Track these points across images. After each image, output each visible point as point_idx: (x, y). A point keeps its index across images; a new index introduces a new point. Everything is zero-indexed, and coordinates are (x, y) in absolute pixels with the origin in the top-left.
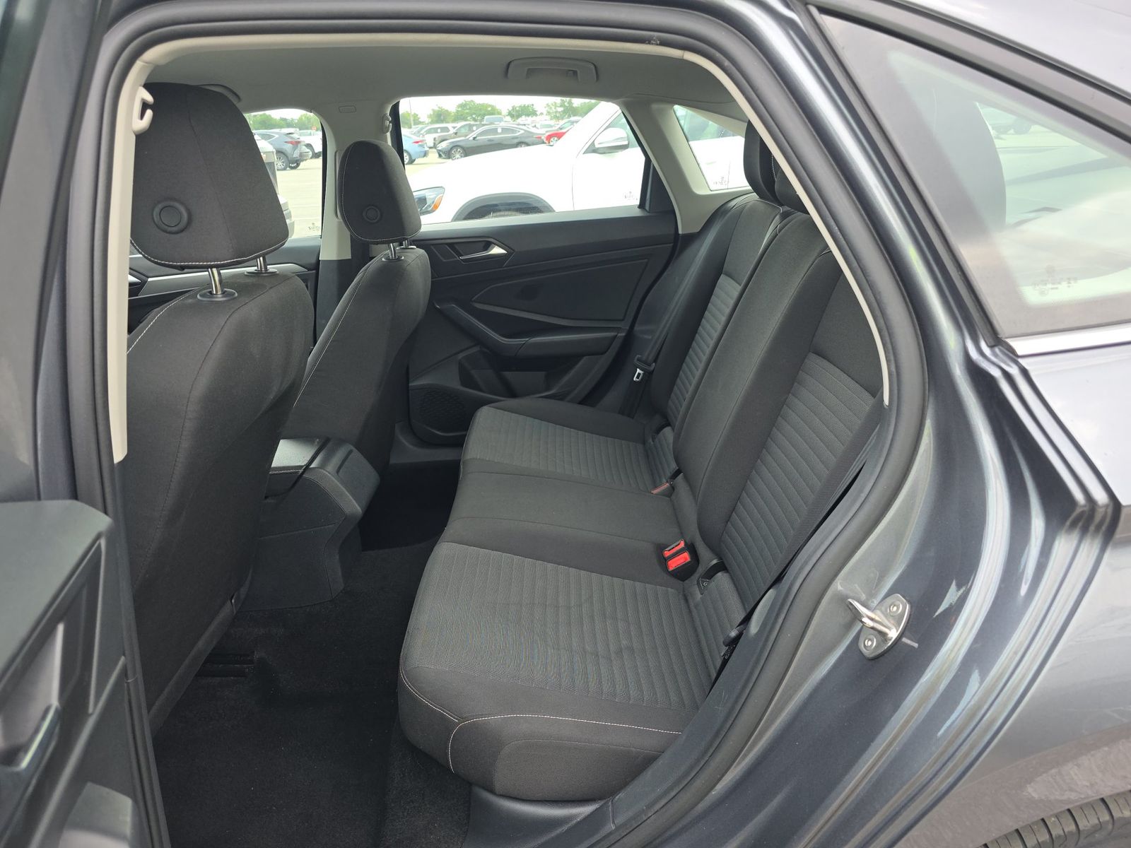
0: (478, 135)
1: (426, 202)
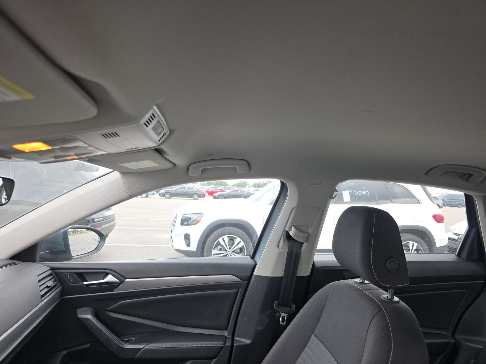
0: (178, 189)
1: (191, 220)
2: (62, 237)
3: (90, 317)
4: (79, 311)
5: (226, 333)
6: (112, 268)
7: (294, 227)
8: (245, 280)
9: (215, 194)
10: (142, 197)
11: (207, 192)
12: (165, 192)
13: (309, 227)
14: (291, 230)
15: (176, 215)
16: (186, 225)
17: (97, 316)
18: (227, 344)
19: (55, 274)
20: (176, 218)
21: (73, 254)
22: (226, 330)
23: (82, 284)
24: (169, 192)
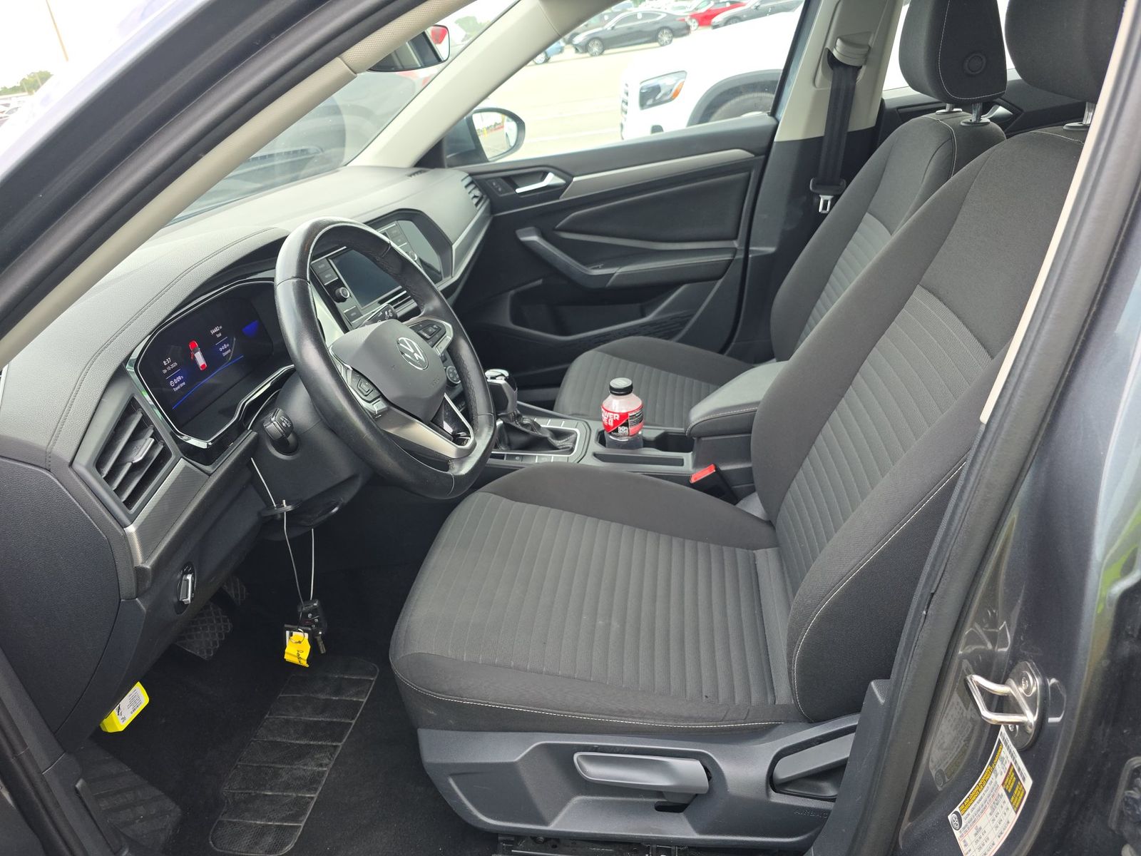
0: (617, 24)
1: (660, 91)
2: (467, 128)
3: (535, 238)
4: (519, 232)
5: (736, 244)
6: (551, 164)
7: (843, 40)
8: (761, 155)
9: (716, 20)
10: (536, 64)
11: (693, 16)
12: (588, 39)
13: (868, 34)
14: (835, 46)
15: (627, 85)
16: (651, 106)
17: (544, 236)
18: (737, 257)
19: (477, 181)
20: (627, 94)
21: (489, 155)
22: (736, 238)
23: (513, 193)
24: (599, 35)
